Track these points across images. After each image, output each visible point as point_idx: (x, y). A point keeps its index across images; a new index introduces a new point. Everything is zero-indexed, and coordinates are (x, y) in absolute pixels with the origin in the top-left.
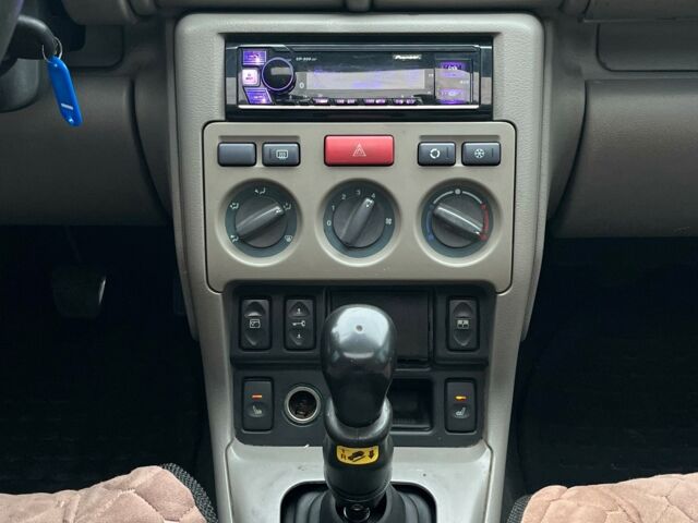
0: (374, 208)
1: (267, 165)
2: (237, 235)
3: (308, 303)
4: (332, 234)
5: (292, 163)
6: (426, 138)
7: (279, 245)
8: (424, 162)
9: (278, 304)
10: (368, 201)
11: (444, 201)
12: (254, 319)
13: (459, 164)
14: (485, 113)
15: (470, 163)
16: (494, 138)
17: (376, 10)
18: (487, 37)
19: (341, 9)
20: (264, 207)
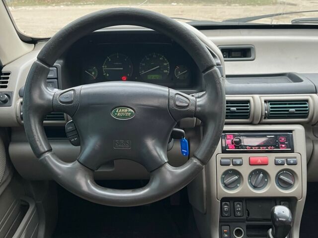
0: (263, 176)
1: (233, 165)
2: (224, 183)
3: (241, 203)
4: (251, 184)
5: (240, 164)
6: (276, 158)
7: (236, 187)
8: (277, 164)
9: (232, 204)
11: (282, 174)
12: (226, 208)
13: (286, 164)
14: (292, 151)
15: (289, 164)
16: (295, 158)
17: (260, 124)
18: (291, 131)
19: (251, 124)
20: (232, 177)
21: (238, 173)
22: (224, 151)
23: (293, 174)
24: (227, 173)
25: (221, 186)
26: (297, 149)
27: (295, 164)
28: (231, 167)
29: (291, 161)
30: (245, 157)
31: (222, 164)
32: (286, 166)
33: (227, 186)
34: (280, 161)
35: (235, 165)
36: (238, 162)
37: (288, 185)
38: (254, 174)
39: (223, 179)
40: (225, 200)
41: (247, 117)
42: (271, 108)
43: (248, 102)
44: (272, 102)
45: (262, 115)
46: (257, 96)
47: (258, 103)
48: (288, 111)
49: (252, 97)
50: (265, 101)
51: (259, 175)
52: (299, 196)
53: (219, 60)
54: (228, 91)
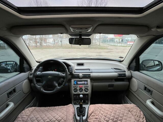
3: (78, 96)
4: (79, 91)
9: (76, 96)
11: (85, 89)
17: (82, 79)
18: (87, 80)
19: (80, 79)
20: (76, 90)
21: (77, 89)
22: (74, 84)
23: (87, 89)
24: (75, 89)
25: (73, 92)
26: (88, 84)
27: (88, 87)
28: (75, 88)
29: (87, 86)
30: (78, 86)
31: (74, 87)
32: (86, 87)
33: (75, 92)
34: (85, 86)
35: (76, 87)
36: (77, 87)
37: (87, 92)
38: (80, 89)
39: (74, 90)
40: (74, 95)
41: (79, 78)
43: (79, 75)
45: (81, 77)
46: (81, 74)
47: (81, 75)
48: (87, 76)
50: (82, 75)
51: (81, 90)
52: (88, 93)
53: (72, 67)
54: (75, 72)
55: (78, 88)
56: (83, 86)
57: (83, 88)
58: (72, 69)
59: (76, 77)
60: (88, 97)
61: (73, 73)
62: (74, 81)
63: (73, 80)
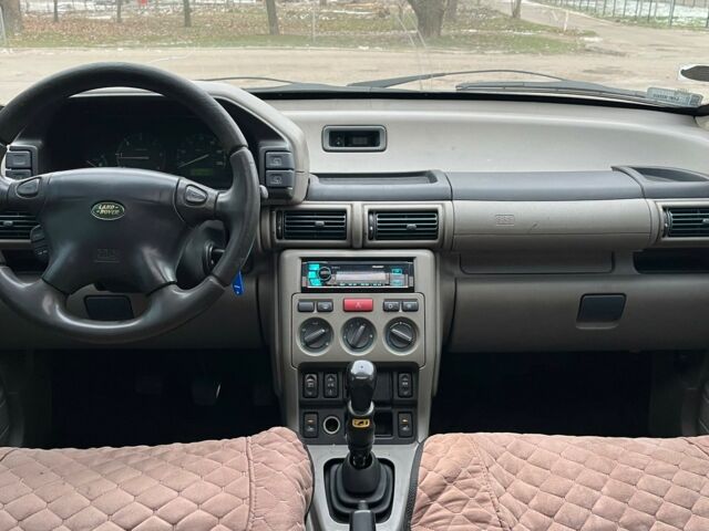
0: (365, 330)
1: (319, 311)
2: (305, 342)
3: (334, 376)
4: (346, 341)
5: (330, 310)
6: (386, 300)
7: (323, 347)
8: (386, 310)
9: (321, 376)
10: (362, 327)
11: (395, 327)
12: (310, 382)
13: (401, 311)
14: (411, 290)
15: (405, 310)
16: (415, 300)
17: (364, 247)
18: (411, 259)
19: (350, 247)
20: (317, 330)
21: (325, 324)
22: (305, 290)
23: (411, 326)
24: (309, 325)
25: (299, 344)
26: (420, 287)
27: (414, 309)
28: (315, 314)
29: (409, 305)
30: (338, 298)
31: (301, 310)
32: (401, 313)
33: (308, 345)
34: (390, 305)
35: (321, 310)
36: (326, 306)
37: (408, 345)
38: (350, 326)
39: (302, 335)
40: (307, 368)
41: (342, 236)
42: (379, 222)
43: (344, 212)
44: (381, 213)
45: (364, 234)
46: (357, 204)
47: (358, 213)
48: (405, 227)
49: (352, 205)
50: (371, 212)
51: (360, 330)
52: (419, 361)
53: (286, 145)
54: (314, 194)
55: (337, 320)
56: (378, 300)
57: (379, 320)
58: (285, 159)
59: (320, 233)
60: (413, 387)
61: (298, 194)
62: (304, 259)
63: (292, 258)
